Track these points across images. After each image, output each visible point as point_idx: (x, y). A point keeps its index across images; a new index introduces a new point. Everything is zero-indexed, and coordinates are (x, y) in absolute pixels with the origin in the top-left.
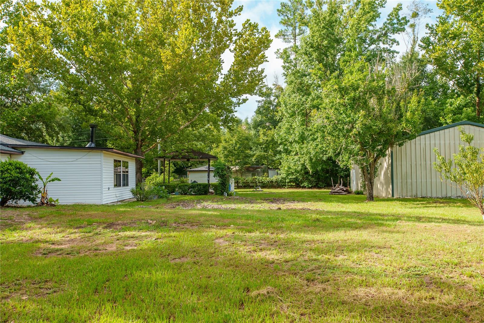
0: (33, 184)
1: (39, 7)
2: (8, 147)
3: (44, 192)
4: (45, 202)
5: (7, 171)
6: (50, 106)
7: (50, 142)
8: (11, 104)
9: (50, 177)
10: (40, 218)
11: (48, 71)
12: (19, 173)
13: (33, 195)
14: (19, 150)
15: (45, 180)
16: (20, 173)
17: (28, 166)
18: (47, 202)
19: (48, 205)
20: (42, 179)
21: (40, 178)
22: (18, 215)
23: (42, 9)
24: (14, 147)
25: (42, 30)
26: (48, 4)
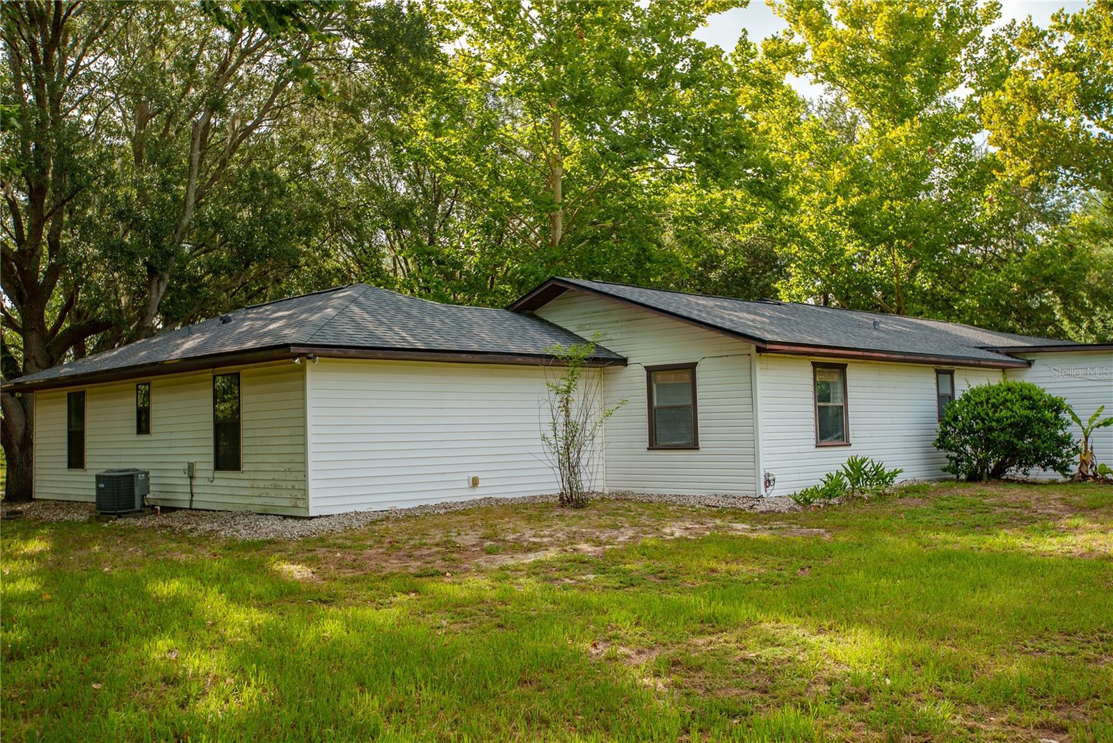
0: (1060, 433)
1: (1045, 33)
2: (997, 352)
3: (1086, 451)
4: (1090, 473)
5: (1003, 403)
6: (1071, 251)
7: (1071, 334)
8: (984, 257)
9: (1098, 415)
10: (1091, 509)
11: (1068, 172)
12: (1029, 408)
13: (1061, 456)
14: (1020, 358)
15: (1085, 424)
16: (1032, 408)
17: (1047, 392)
18: (1095, 475)
19: (1099, 480)
20: (1079, 422)
21: (1074, 417)
22: (1038, 499)
23: (1053, 37)
24: (1010, 352)
25: (1055, 83)
26: (1066, 22)
